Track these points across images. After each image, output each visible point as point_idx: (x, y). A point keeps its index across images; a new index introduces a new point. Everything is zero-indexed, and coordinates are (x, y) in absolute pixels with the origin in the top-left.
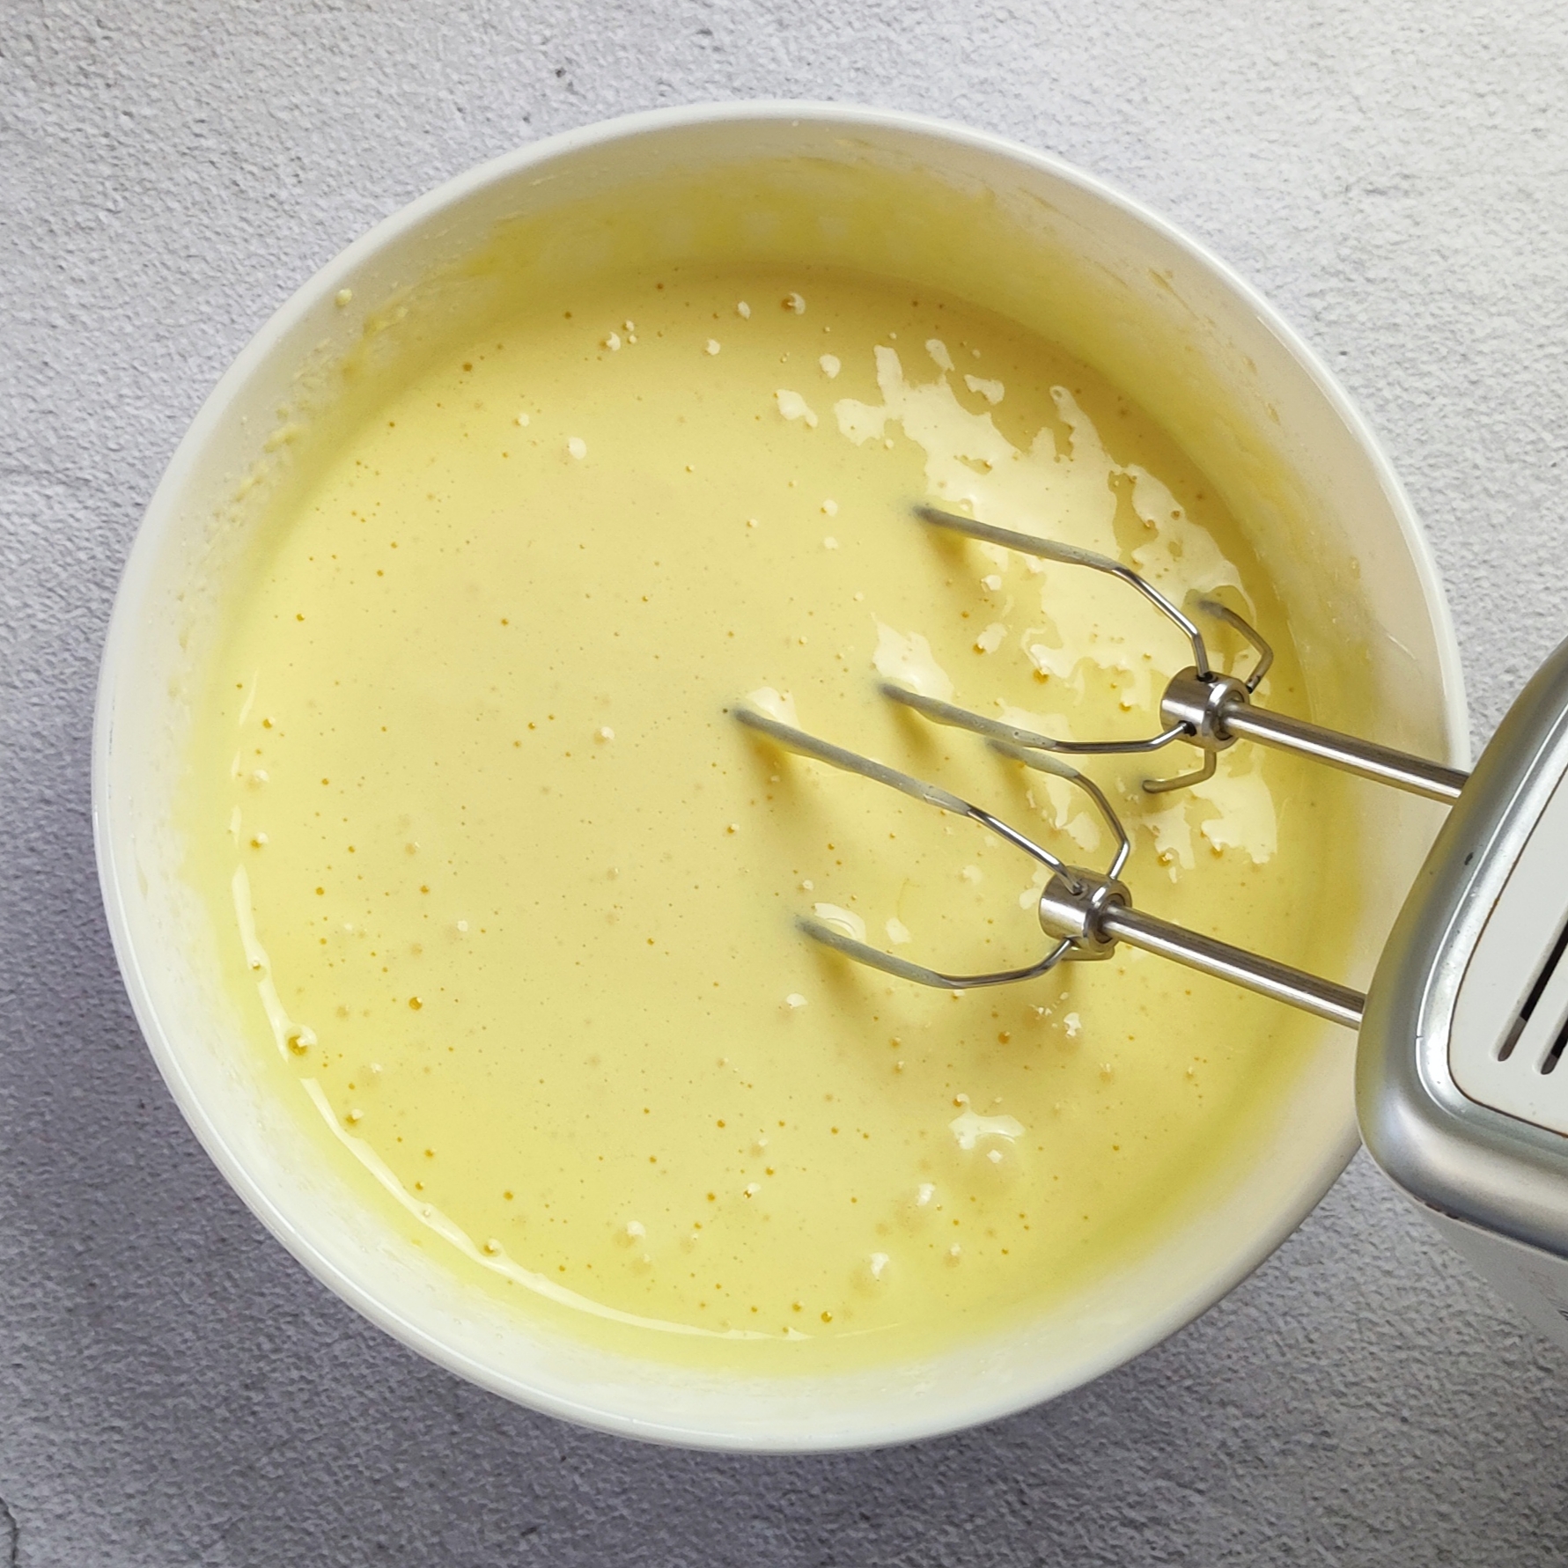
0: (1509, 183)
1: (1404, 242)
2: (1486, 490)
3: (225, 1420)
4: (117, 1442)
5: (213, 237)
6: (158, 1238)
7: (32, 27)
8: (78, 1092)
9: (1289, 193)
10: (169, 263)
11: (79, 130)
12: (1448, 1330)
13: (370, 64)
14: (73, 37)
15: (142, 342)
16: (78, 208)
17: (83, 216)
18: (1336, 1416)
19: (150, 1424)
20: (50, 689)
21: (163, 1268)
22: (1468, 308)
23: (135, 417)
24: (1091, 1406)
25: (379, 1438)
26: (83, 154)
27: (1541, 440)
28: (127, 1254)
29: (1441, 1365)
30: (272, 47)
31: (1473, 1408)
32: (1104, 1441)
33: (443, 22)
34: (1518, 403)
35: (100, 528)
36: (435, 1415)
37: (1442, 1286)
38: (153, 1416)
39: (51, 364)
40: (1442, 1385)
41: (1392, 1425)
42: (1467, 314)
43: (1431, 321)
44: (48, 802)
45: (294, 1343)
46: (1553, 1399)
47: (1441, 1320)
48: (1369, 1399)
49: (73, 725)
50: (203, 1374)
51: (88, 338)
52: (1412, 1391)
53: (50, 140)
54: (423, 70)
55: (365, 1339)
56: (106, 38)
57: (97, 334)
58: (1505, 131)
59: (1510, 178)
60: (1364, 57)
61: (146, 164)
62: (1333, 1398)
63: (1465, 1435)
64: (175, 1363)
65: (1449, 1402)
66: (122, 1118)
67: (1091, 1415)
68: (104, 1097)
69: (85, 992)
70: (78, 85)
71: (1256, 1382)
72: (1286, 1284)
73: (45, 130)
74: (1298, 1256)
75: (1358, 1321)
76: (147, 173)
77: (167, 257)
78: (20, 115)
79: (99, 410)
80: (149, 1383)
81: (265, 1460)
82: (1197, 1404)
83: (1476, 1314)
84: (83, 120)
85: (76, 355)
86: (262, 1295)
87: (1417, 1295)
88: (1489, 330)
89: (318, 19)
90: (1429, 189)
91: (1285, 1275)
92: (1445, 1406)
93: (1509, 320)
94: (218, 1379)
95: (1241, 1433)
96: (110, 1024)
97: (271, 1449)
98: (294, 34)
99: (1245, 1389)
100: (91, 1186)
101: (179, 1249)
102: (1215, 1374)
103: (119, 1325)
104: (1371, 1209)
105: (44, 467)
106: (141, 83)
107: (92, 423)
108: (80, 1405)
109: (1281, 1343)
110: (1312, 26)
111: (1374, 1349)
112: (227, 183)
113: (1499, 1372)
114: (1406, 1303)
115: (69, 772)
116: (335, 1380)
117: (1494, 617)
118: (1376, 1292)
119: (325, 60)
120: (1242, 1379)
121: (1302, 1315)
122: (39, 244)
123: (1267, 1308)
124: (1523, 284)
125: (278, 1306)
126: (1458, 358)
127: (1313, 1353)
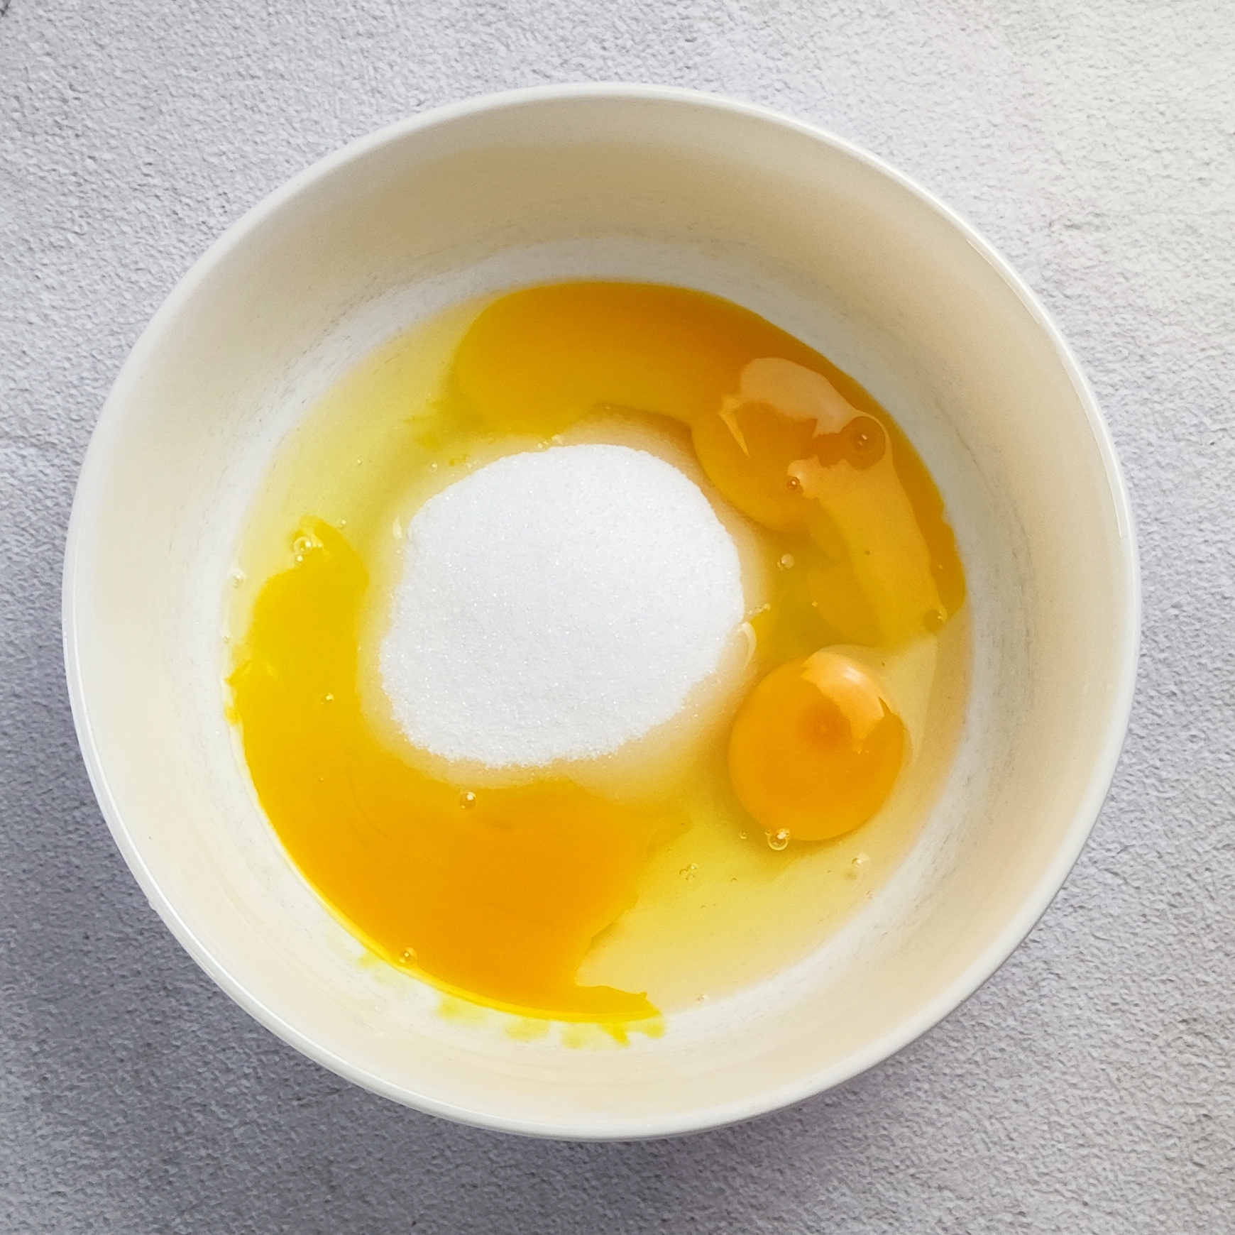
0: (1179, 220)
1: (1094, 267)
2: (1158, 462)
3: (147, 1188)
4: (63, 1204)
5: (158, 255)
6: (98, 1042)
7: (19, 89)
8: (36, 926)
9: (1004, 228)
10: (122, 274)
11: (54, 170)
12: (1122, 1131)
13: (282, 120)
14: (51, 98)
15: (99, 336)
16: (51, 231)
17: (56, 237)
18: (1030, 1200)
19: (89, 1190)
20: (21, 608)
21: (100, 1066)
22: (1145, 319)
23: (92, 394)
24: (835, 1188)
25: (269, 1204)
26: (57, 190)
27: (1202, 423)
28: (73, 1054)
29: (1115, 1161)
30: (206, 106)
31: (1141, 1195)
32: (845, 1216)
33: (340, 88)
34: (1184, 395)
35: (64, 481)
36: (314, 1186)
37: (1116, 1097)
38: (90, 1184)
39: (28, 353)
40: (1116, 1177)
41: (1075, 1208)
42: (1144, 324)
43: (1116, 329)
44: (17, 696)
45: (203, 1128)
46: (1205, 1189)
47: (1116, 1123)
48: (1058, 1186)
49: (39, 636)
50: (130, 1151)
51: (58, 333)
52: (1092, 1181)
53: (31, 178)
54: (324, 125)
55: (258, 1125)
56: (76, 99)
57: (64, 329)
58: (1177, 179)
59: (1181, 217)
60: (1066, 121)
61: (105, 196)
62: (1028, 1185)
63: (1134, 1216)
64: (109, 1142)
65: (1121, 1189)
66: (71, 947)
67: (834, 1196)
68: (57, 930)
69: (44, 846)
70: (54, 135)
71: (967, 1171)
72: (992, 1093)
73: (27, 170)
74: (1001, 1071)
75: (1049, 1123)
76: (106, 205)
77: (121, 271)
78: (8, 158)
79: (64, 389)
80: (88, 1157)
81: (178, 1220)
82: (919, 1188)
83: (1144, 1120)
84: (57, 163)
85: (48, 347)
86: (179, 1089)
87: (1097, 1104)
88: (1162, 336)
89: (242, 85)
90: (1115, 224)
91: (991, 1085)
92: (1118, 1193)
93: (1177, 329)
94: (143, 1155)
95: (953, 1212)
96: (63, 872)
97: (183, 1211)
98: (223, 97)
99: (958, 1177)
100: (46, 1000)
101: (114, 1052)
102: (934, 1164)
103: (65, 1111)
104: (1060, 1033)
105: (20, 433)
106: (103, 134)
107: (58, 398)
108: (33, 1175)
109: (987, 1140)
110: (1024, 96)
111: (1061, 1146)
112: (169, 212)
113: (1163, 1167)
114: (1087, 1110)
115: (35, 673)
116: (235, 1157)
117: (1163, 563)
118: (1063, 1100)
119: (247, 117)
120: (956, 1168)
121: (1004, 1118)
122: (20, 259)
123: (977, 1112)
124: (1189, 300)
125: (190, 1098)
126: (1137, 358)
127: (1013, 1149)
